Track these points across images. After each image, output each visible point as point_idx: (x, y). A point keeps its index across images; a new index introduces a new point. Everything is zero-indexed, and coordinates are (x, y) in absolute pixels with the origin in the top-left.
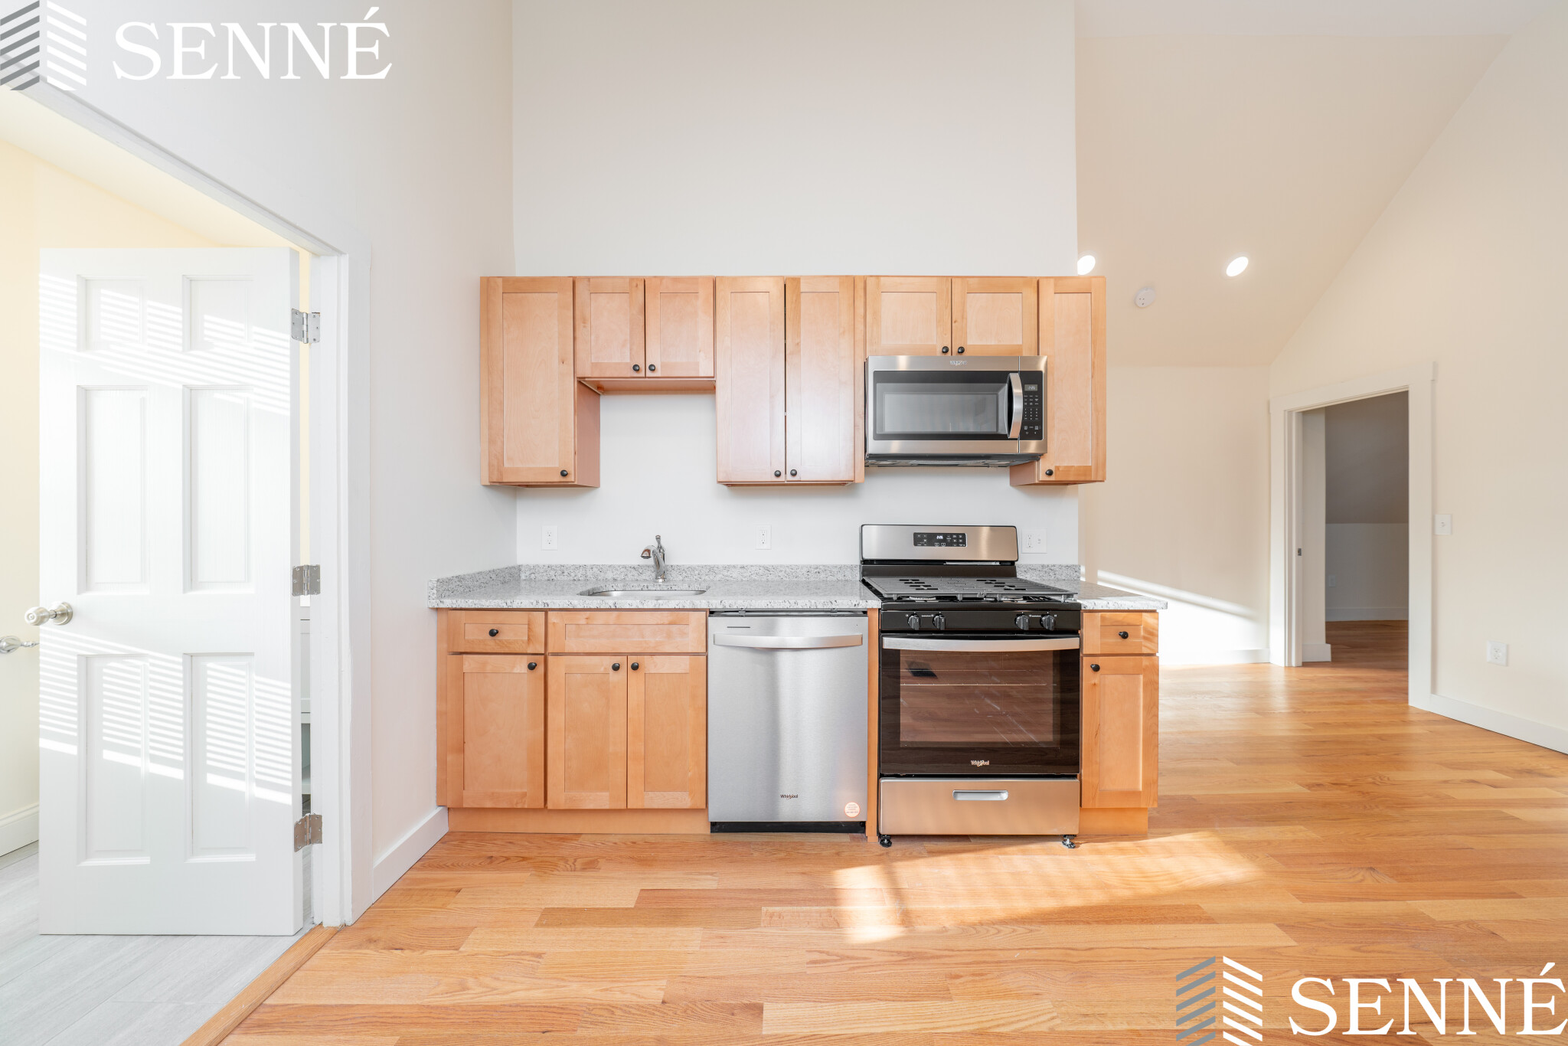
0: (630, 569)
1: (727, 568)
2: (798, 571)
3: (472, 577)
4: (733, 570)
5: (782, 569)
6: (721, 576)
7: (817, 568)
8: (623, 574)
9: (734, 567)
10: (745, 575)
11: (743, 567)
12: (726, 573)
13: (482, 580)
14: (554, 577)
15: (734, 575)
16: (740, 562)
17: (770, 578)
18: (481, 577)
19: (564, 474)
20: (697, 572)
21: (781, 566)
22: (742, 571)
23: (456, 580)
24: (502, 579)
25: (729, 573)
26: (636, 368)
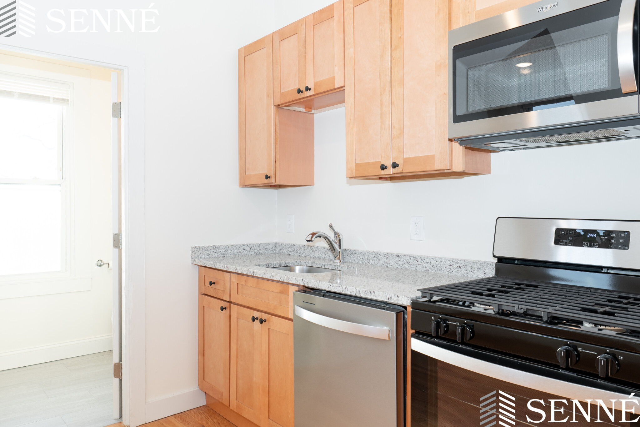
0: (327, 250)
1: (387, 255)
2: (441, 263)
3: (227, 248)
4: (391, 257)
5: (428, 260)
6: (382, 262)
7: (458, 263)
8: (324, 254)
9: (391, 255)
10: (399, 263)
11: (397, 256)
12: (386, 261)
13: (236, 250)
14: (290, 253)
15: (392, 263)
16: (395, 251)
17: (419, 268)
18: (235, 248)
19: (267, 177)
20: (366, 257)
21: (428, 257)
22: (397, 259)
23: (212, 248)
24: (256, 251)
25: (387, 261)
26: (299, 91)
